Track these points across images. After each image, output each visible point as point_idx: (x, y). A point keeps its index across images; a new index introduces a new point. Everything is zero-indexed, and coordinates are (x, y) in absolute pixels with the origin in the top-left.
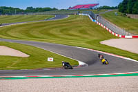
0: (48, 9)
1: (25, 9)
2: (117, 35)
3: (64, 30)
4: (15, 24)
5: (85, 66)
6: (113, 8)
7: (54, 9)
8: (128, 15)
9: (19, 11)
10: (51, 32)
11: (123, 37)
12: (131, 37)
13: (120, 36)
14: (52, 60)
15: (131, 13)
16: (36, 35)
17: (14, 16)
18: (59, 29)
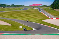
0: (21, 6)
1: (11, 5)
2: (49, 18)
3: (27, 15)
4: (6, 12)
5: (35, 30)
6: (48, 6)
7: (23, 6)
8: (55, 9)
9: (8, 6)
10: (21, 15)
11: (52, 18)
12: (55, 19)
13: (51, 18)
14: (21, 27)
15: (56, 8)
16: (15, 16)
17: (6, 8)
18: (25, 14)
